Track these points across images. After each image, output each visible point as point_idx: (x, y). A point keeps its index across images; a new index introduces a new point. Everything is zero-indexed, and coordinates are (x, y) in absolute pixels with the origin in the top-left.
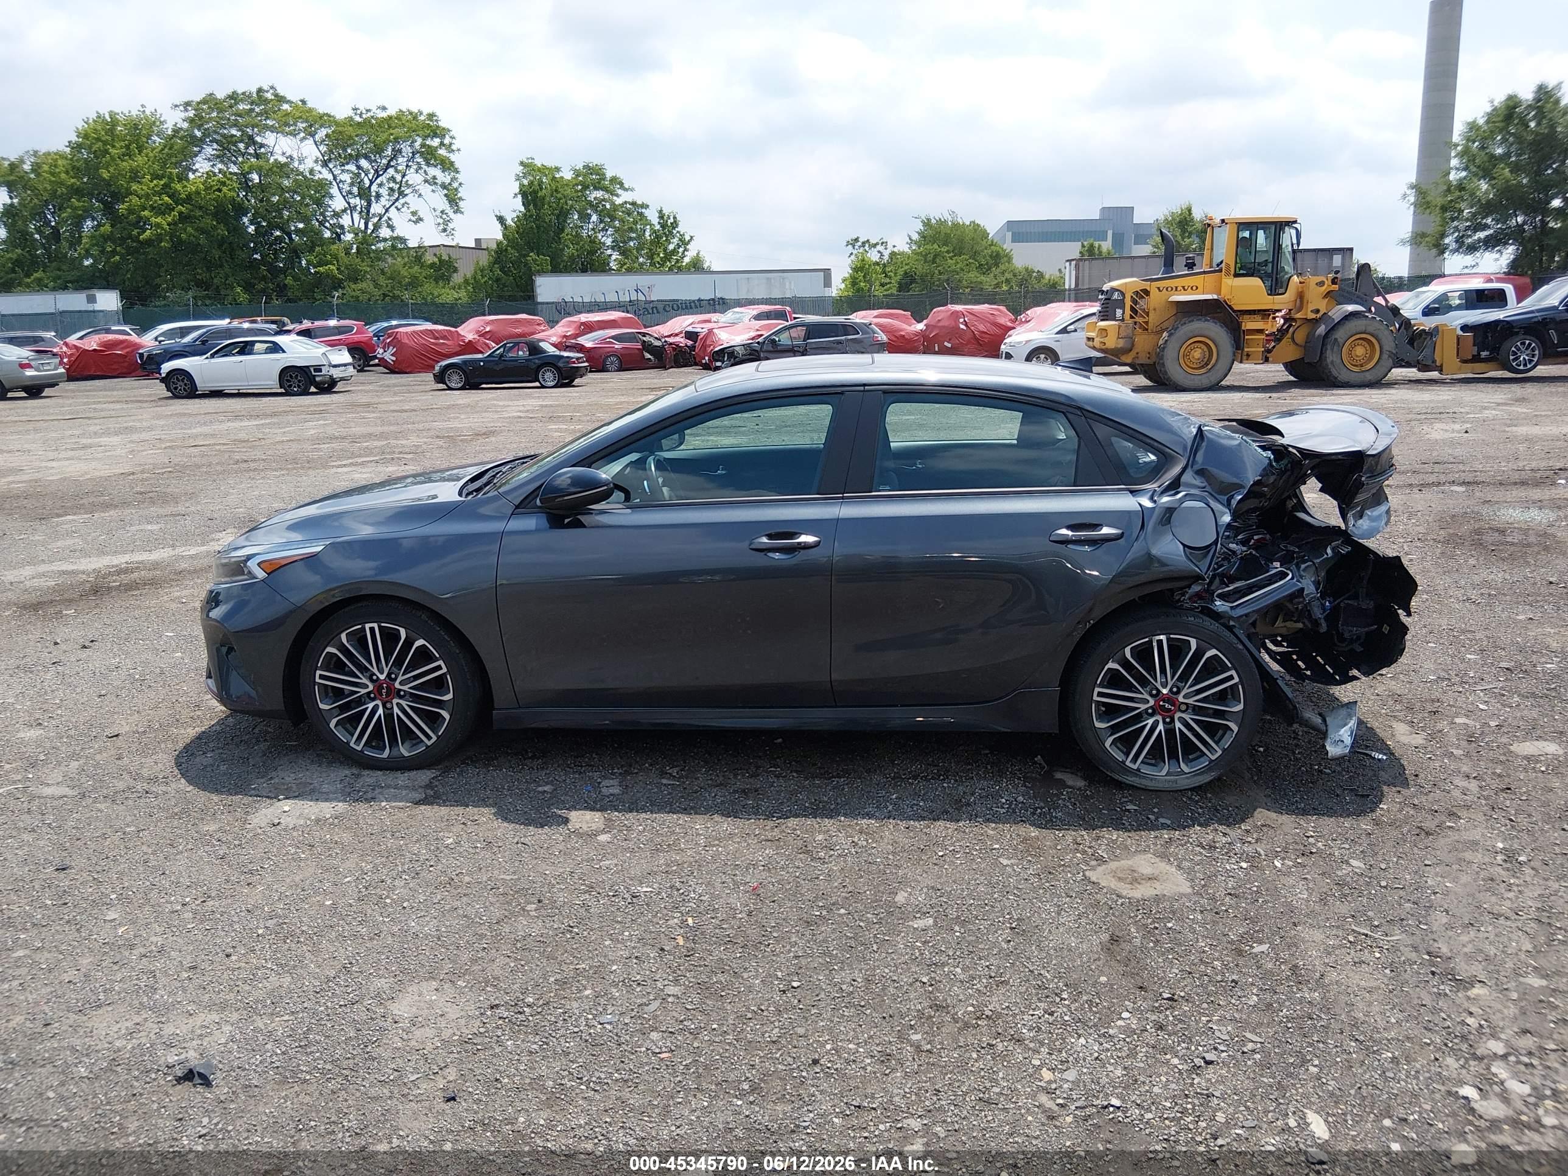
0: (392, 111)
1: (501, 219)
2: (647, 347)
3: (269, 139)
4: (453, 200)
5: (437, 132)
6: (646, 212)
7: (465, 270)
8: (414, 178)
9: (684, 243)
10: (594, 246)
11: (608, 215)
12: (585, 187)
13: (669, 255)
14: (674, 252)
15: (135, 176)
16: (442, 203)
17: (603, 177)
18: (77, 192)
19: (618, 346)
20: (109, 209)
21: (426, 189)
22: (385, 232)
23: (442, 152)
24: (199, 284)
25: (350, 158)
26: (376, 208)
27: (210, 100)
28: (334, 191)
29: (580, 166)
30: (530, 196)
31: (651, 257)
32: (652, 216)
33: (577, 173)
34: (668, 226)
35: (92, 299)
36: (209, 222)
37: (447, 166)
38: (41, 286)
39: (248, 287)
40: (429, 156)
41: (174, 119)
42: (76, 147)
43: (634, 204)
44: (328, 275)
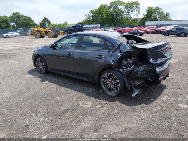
0: (133, 2)
1: (144, 14)
2: (156, 31)
3: (118, 6)
4: (139, 13)
5: (138, 4)
6: (164, 13)
7: (139, 21)
8: (135, 10)
9: (169, 17)
10: (156, 17)
11: (159, 13)
12: (156, 10)
13: (167, 18)
14: (168, 18)
15: (104, 11)
16: (137, 13)
17: (159, 8)
18: (98, 13)
19: (152, 31)
20: (101, 15)
21: (136, 11)
22: (130, 17)
23: (138, 6)
24: (109, 23)
25: (128, 8)
26: (129, 14)
27: (113, 2)
28: (125, 12)
29: (155, 7)
30: (148, 11)
31: (164, 19)
32: (165, 13)
33: (155, 8)
34: (167, 14)
35: (97, 25)
36: (110, 16)
37: (139, 8)
38: (94, 24)
39: (114, 24)
40: (137, 7)
41: (109, 5)
42: (99, 8)
43: (163, 12)
44: (122, 22)
